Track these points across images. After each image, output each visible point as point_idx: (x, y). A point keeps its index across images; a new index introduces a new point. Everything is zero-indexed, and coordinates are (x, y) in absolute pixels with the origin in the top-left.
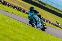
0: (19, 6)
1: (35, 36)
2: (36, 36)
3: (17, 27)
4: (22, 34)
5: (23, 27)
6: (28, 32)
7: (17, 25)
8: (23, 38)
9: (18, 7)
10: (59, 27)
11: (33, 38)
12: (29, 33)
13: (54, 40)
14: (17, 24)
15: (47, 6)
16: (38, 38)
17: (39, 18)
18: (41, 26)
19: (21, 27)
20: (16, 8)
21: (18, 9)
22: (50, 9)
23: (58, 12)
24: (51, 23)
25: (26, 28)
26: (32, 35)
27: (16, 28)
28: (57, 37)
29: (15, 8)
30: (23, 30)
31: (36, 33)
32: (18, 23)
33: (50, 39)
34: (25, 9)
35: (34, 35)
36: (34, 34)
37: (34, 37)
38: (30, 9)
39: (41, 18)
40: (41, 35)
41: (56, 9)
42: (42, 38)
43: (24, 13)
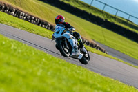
0: (7, 3)
1: (43, 68)
2: (46, 68)
3: (2, 48)
4: (15, 65)
5: (15, 50)
6: (28, 59)
7: (2, 45)
8: (18, 74)
9: (5, 5)
10: (97, 48)
11: (39, 74)
12: (29, 61)
14: (4, 43)
16: (49, 73)
19: (12, 48)
21: (6, 8)
22: (76, 8)
23: (93, 14)
25: (24, 50)
26: (37, 65)
28: (92, 70)
30: (16, 56)
32: (6, 41)
33: (76, 76)
34: (20, 9)
35: (41, 65)
36: (40, 63)
37: (41, 70)
40: (57, 65)
41: (89, 7)
42: (58, 74)
43: (19, 17)
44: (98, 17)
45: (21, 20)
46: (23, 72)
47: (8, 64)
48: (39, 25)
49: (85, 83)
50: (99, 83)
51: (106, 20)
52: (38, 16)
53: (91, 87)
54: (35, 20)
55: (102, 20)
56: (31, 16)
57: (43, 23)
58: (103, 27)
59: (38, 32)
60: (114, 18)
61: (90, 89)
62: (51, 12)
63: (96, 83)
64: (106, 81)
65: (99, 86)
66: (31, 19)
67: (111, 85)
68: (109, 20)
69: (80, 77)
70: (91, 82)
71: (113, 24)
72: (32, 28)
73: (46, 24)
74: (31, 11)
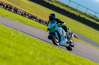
0: (8, 3)
2: (36, 49)
3: (4, 35)
4: (13, 47)
5: (14, 36)
6: (23, 43)
7: (4, 33)
9: (6, 4)
14: (6, 31)
15: (52, 2)
16: (38, 53)
17: (64, 31)
18: (67, 43)
19: (12, 35)
20: (4, 7)
21: (7, 7)
25: (20, 37)
26: (29, 48)
27: (4, 37)
29: (2, 7)
30: (14, 41)
32: (7, 30)
34: (18, 7)
36: (32, 46)
40: (44, 47)
41: (67, 6)
42: (45, 53)
43: (16, 13)
44: (73, 14)
45: (18, 15)
46: (20, 52)
47: (9, 46)
48: (31, 18)
51: (79, 16)
52: (30, 13)
53: (68, 63)
54: (28, 15)
55: (76, 15)
56: (25, 13)
57: (34, 18)
58: (77, 20)
60: (85, 14)
62: (40, 10)
63: (72, 61)
64: (79, 59)
65: (74, 62)
66: (25, 14)
67: (82, 62)
68: (81, 16)
69: (61, 56)
71: (84, 19)
73: (36, 18)
74: (25, 9)
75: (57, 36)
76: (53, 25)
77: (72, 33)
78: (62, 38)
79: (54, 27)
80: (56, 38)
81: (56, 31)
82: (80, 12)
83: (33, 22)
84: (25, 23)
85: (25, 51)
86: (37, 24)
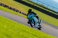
1: (7, 25)
11: (5, 27)
13: (25, 28)
16: (10, 27)
18: (38, 26)
23: (28, 2)
24: (22, 12)
31: (8, 22)
33: (21, 28)
35: (6, 24)
37: (6, 26)
38: (29, 11)
39: (38, 19)
42: (13, 27)
48: (5, 7)
49: (25, 31)
50: (30, 31)
51: (33, 5)
53: (27, 33)
54: (3, 5)
56: (2, 4)
57: (7, 6)
59: (4, 10)
61: (27, 34)
62: (10, 2)
64: (33, 30)
65: (30, 32)
66: (2, 5)
67: (35, 32)
68: (34, 5)
69: (23, 29)
70: (27, 31)
71: (36, 7)
72: (2, 8)
73: (8, 7)
74: (2, 1)
75: (33, 22)
76: (31, 16)
77: (41, 20)
78: (36, 23)
79: (32, 17)
80: (33, 23)
81: (32, 19)
82: (33, 3)
83: (6, 9)
84: (2, 10)
85: (2, 26)
86: (9, 10)
